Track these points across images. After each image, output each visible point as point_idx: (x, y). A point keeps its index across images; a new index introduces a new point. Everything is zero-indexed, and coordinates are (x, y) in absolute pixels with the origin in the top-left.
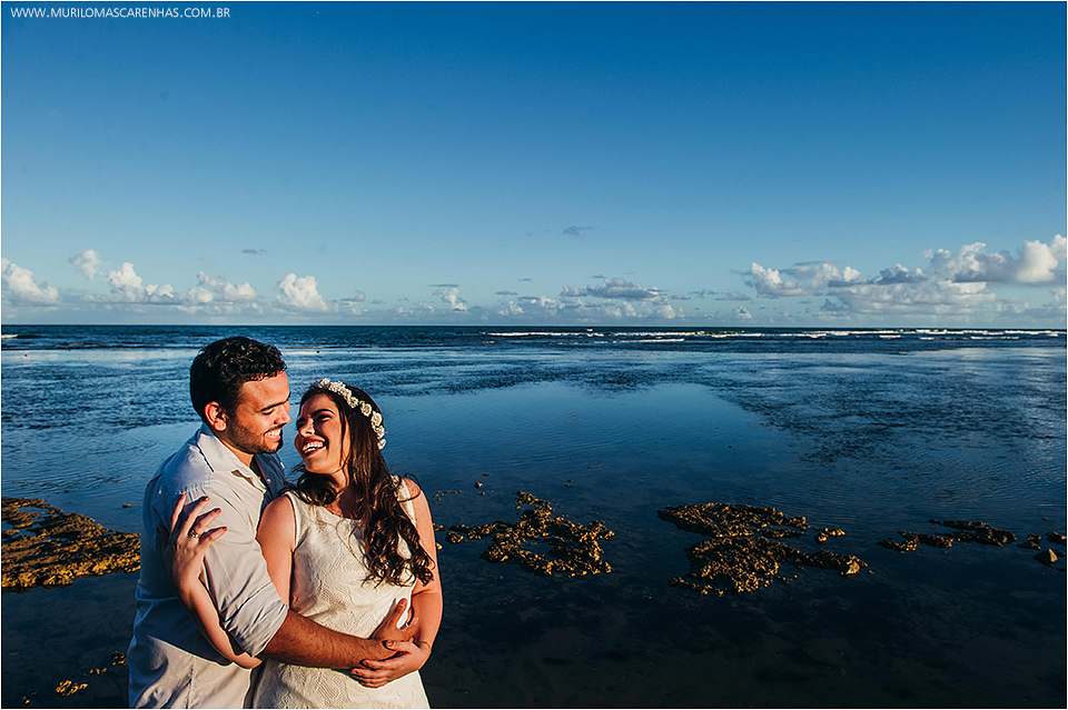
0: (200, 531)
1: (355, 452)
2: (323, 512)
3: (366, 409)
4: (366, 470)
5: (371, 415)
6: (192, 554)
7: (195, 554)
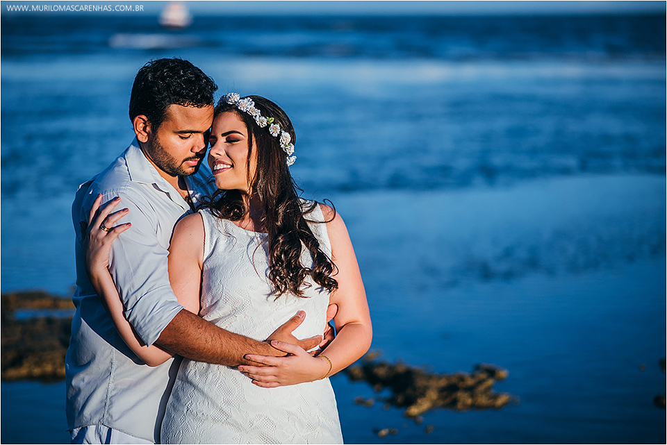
0: (109, 225)
1: (261, 172)
2: (231, 225)
3: (275, 130)
4: (273, 191)
5: (280, 135)
6: (100, 244)
7: (103, 244)
